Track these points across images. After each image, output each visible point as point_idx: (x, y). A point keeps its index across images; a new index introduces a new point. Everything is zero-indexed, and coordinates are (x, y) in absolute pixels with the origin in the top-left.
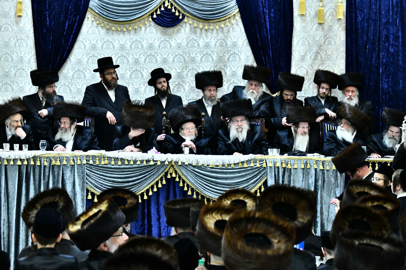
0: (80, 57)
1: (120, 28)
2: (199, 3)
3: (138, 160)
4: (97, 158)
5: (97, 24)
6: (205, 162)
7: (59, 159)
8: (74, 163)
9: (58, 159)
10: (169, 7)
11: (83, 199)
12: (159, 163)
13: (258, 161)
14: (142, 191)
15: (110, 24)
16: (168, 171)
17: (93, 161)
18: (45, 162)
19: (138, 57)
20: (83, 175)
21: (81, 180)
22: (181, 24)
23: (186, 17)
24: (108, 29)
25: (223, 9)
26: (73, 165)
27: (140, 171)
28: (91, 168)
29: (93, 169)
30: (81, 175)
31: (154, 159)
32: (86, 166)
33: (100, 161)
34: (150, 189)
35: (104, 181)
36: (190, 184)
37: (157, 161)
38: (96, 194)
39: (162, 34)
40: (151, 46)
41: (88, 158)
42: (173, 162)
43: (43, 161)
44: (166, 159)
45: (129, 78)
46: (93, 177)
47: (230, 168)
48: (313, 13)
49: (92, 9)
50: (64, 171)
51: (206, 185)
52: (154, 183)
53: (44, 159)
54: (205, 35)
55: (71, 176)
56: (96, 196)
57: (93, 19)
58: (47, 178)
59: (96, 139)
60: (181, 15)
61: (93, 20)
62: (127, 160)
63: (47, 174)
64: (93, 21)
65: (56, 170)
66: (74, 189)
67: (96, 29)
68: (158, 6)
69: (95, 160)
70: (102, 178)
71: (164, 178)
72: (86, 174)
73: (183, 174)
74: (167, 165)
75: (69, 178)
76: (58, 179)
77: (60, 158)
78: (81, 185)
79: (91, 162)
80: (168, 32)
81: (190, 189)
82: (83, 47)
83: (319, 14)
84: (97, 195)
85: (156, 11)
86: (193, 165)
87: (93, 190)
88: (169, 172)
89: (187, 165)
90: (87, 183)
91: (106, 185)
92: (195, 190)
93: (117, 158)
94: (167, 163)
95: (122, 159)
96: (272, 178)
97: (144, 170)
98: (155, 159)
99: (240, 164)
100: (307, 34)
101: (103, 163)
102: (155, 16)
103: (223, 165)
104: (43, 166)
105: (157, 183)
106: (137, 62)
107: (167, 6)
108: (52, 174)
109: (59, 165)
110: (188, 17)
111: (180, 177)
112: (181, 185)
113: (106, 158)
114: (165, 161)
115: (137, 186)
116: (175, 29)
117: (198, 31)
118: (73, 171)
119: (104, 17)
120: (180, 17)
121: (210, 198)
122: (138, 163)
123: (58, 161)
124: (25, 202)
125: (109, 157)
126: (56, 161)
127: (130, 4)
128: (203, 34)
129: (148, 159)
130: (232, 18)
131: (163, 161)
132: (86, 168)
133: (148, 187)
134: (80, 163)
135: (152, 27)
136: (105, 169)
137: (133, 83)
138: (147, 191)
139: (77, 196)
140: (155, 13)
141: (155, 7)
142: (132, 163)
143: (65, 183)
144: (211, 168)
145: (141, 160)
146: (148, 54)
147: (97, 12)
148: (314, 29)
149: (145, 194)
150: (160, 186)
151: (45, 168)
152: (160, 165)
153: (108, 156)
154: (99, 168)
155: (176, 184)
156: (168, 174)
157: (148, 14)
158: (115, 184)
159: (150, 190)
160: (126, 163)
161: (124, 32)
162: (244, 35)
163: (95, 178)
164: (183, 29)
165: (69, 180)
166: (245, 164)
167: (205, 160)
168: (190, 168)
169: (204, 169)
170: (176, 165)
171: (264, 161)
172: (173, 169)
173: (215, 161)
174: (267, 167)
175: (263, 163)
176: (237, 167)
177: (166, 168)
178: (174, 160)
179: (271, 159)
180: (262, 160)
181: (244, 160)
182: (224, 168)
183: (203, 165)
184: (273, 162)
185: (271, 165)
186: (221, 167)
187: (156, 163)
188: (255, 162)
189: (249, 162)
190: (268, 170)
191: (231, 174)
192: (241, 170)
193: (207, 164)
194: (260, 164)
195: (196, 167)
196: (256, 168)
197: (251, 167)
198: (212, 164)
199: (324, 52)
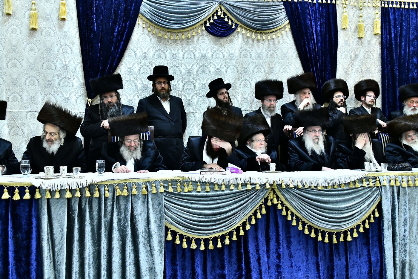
0: (131, 66)
1: (172, 36)
2: (252, 12)
3: (232, 184)
4: (179, 184)
5: (149, 31)
6: (313, 182)
7: (126, 187)
8: (148, 192)
9: (124, 187)
10: (222, 16)
11: (160, 242)
12: (258, 187)
13: (370, 180)
14: (238, 225)
15: (162, 32)
16: (268, 197)
17: (172, 187)
18: (107, 192)
19: (190, 67)
20: (160, 207)
21: (157, 215)
22: (234, 34)
23: (239, 27)
24: (159, 37)
25: (275, 20)
26: (146, 195)
27: (234, 198)
28: (170, 198)
29: (172, 198)
30: (157, 209)
32: (164, 195)
33: (183, 187)
34: (246, 221)
35: (188, 215)
36: (295, 212)
37: (255, 184)
38: (178, 233)
39: (215, 43)
40: (204, 57)
41: (166, 184)
42: (275, 184)
43: (103, 190)
44: (267, 181)
45: (181, 89)
46: (174, 210)
47: (340, 189)
48: (353, 28)
49: (142, 15)
50: (134, 204)
51: (313, 212)
52: (252, 214)
53: (105, 188)
54: (257, 46)
55: (144, 210)
56: (178, 236)
57: (144, 26)
58: (110, 214)
59: (160, 156)
60: (234, 24)
61: (145, 27)
62: (218, 185)
63: (109, 208)
64: (144, 28)
65: (122, 202)
66: (149, 229)
67: (147, 37)
68: (211, 15)
69: (175, 187)
70: (186, 210)
71: (263, 206)
72: (165, 207)
73: (287, 200)
74: (268, 189)
75: (141, 214)
76: (125, 215)
77: (128, 185)
78: (158, 222)
79: (171, 190)
80: (220, 42)
81: (294, 218)
82: (134, 56)
83: (358, 28)
84: (179, 235)
85: (209, 19)
86: (299, 188)
87: (173, 228)
88: (269, 198)
89: (291, 188)
90: (165, 219)
91: (191, 220)
92: (301, 219)
93: (205, 182)
94: (268, 186)
95: (211, 184)
96: (388, 200)
97: (239, 196)
98: (252, 182)
99: (352, 183)
100: (349, 48)
101: (186, 189)
102: (208, 25)
103: (333, 186)
104: (103, 198)
105: (255, 213)
106: (189, 72)
107: (220, 15)
108: (117, 208)
109: (127, 195)
110: (241, 26)
111: (282, 204)
112: (284, 213)
113: (191, 183)
114: (265, 184)
115: (231, 219)
116: (231, 37)
117: (250, 41)
118: (146, 203)
119: (155, 24)
120: (234, 27)
121: (319, 228)
122: (232, 187)
123: (125, 190)
124: (79, 250)
125: (194, 182)
126: (122, 190)
127: (184, 11)
128: (255, 45)
129: (244, 183)
130: (283, 29)
131: (263, 184)
132: (164, 197)
133: (244, 220)
134: (156, 192)
135: (204, 36)
136: (188, 198)
137: (186, 95)
138: (244, 224)
139: (153, 238)
140: (208, 22)
141: (208, 16)
142: (223, 188)
143: (136, 221)
144: (320, 190)
145: (235, 183)
146: (201, 65)
147: (149, 17)
148: (355, 43)
149: (241, 228)
150: (259, 216)
151: (107, 201)
152: (259, 189)
153: (192, 180)
154: (181, 197)
155: (278, 213)
156: (268, 200)
157: (201, 23)
158: (203, 218)
159: (248, 222)
160: (217, 188)
161: (176, 40)
162: (294, 47)
163: (176, 210)
164: (235, 40)
165: (141, 216)
166: (357, 183)
167: (312, 180)
168: (295, 191)
169: (311, 192)
170: (278, 188)
171: (378, 179)
172: (274, 194)
173: (324, 181)
174: (381, 186)
175: (376, 181)
176: (348, 188)
177: (267, 192)
178: (276, 182)
179: (384, 177)
180: (375, 177)
181: (356, 179)
182: (333, 189)
183: (309, 187)
184: (387, 180)
185: (385, 183)
186: (330, 188)
187: (254, 186)
188: (368, 180)
189: (361, 180)
190: (383, 190)
191: (341, 196)
192: (353, 190)
193: (314, 185)
194: (373, 183)
195: (302, 190)
196: (369, 187)
197: (364, 187)
198: (321, 185)
199: (364, 66)
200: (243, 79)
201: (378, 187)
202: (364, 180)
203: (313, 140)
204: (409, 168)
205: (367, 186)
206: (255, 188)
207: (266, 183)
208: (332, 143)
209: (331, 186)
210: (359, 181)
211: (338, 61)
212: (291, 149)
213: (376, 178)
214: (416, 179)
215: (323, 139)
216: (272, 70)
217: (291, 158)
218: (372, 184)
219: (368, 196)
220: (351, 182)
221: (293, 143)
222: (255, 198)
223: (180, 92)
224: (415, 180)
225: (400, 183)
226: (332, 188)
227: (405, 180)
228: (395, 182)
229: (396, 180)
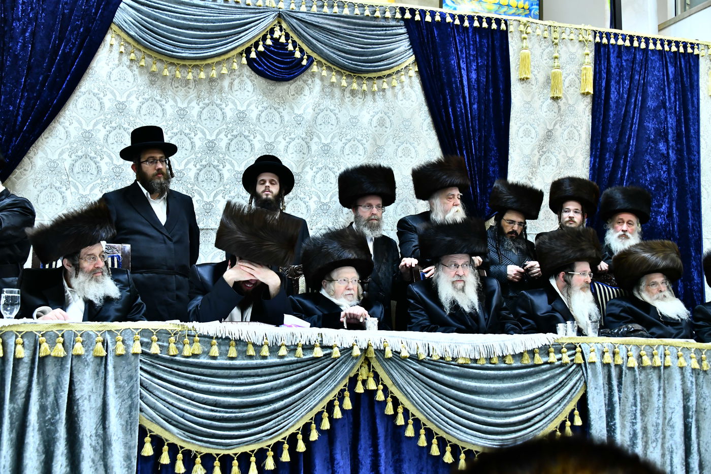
0: (90, 128)
1: (180, 72)
2: (341, 36)
3: (282, 345)
4: (173, 339)
5: (132, 60)
6: (448, 349)
7: (61, 340)
8: (107, 351)
9: (57, 340)
10: (283, 40)
11: (128, 458)
12: (336, 353)
13: (564, 350)
14: (293, 430)
15: (159, 64)
16: (357, 375)
17: (159, 345)
18: (19, 347)
19: (214, 137)
20: (130, 385)
21: (124, 400)
22: (304, 76)
23: (315, 63)
24: (153, 74)
25: (388, 54)
26: (102, 357)
27: (286, 374)
28: (154, 367)
29: (158, 368)
30: (124, 387)
31: (324, 342)
32: (141, 361)
33: (181, 346)
34: (311, 423)
35: (189, 403)
36: (412, 409)
37: (331, 348)
38: (167, 440)
39: (264, 93)
40: (241, 117)
41: (146, 337)
42: (372, 349)
43: (13, 343)
44: (355, 343)
45: (192, 180)
46: (161, 391)
47: (503, 365)
48: (541, 78)
49: (120, 27)
50: (75, 375)
51: (449, 409)
52: (324, 408)
53: (16, 338)
54: (350, 103)
55: (96, 389)
56: (166, 448)
57: (122, 49)
58: (23, 395)
59: (139, 300)
60: (305, 57)
61: (124, 51)
62: (254, 345)
63: (23, 383)
64: (121, 52)
65: (51, 370)
66: (105, 428)
67: (128, 71)
68: (261, 36)
69: (165, 344)
70: (186, 393)
71: (347, 393)
72: (141, 385)
73: (395, 383)
74: (357, 358)
75: (90, 396)
76: (56, 400)
77: (66, 335)
78: (126, 415)
79: (155, 349)
80: (277, 91)
81: (410, 421)
82: (98, 107)
83: (550, 81)
84: (168, 445)
85: (256, 45)
86: (421, 358)
87: (157, 431)
88: (360, 378)
89: (404, 359)
90: (141, 410)
91: (195, 415)
92: (424, 425)
93: (227, 338)
94: (356, 352)
95: (239, 342)
96: (598, 391)
97: (298, 371)
98: (325, 343)
99: (526, 356)
100: (532, 117)
101: (187, 351)
102: (253, 55)
103: (489, 359)
104: (11, 359)
105: (330, 407)
106: (211, 147)
107: (278, 37)
108: (38, 383)
109: (62, 356)
110: (319, 63)
111: (386, 390)
112: (389, 410)
113: (197, 338)
114: (352, 348)
115: (278, 416)
116: (299, 82)
117: (337, 92)
118: (102, 375)
119: (146, 47)
120: (304, 62)
121: (460, 444)
122: (283, 351)
123: (60, 346)
125: (205, 336)
126: (53, 345)
127: (205, 24)
128: (347, 100)
129: (308, 343)
130: (403, 73)
131: (347, 348)
132: (140, 365)
133: (307, 420)
134: (124, 352)
135: (245, 77)
136: (190, 369)
137: (202, 192)
138: (306, 430)
139: (112, 448)
140: (253, 49)
141: (254, 37)
142: (265, 351)
143: (79, 411)
144: (462, 366)
145: (290, 344)
146: (235, 133)
147: (132, 33)
148: (545, 108)
149: (300, 437)
150: (338, 414)
151: (18, 367)
152: (338, 358)
153: (201, 332)
154: (176, 367)
155: (377, 410)
156: (356, 381)
157: (239, 50)
158: (220, 412)
159: (314, 426)
160: (251, 351)
161: (187, 82)
162: (425, 108)
163: (165, 393)
164: (307, 88)
165: (89, 400)
166: (537, 355)
167: (447, 345)
168: (412, 366)
169: (446, 370)
170: (377, 357)
171: (578, 349)
172: (369, 369)
173: (470, 348)
174: (585, 363)
175: (576, 353)
176: (519, 364)
177: (354, 365)
178: (373, 345)
179: (591, 345)
180: (573, 346)
181: (535, 346)
182: (490, 365)
183: (442, 358)
184: (596, 351)
185: (592, 357)
186: (482, 362)
187: (328, 351)
188: (559, 351)
189: (545, 350)
190: (589, 371)
191: (505, 381)
192: (528, 370)
193: (451, 356)
194: (569, 356)
195: (427, 365)
196: (561, 365)
197: (551, 363)
198: (464, 356)
199: (563, 153)
201: (579, 365)
202: (552, 349)
203: (453, 282)
204: (642, 332)
205: (559, 363)
206: (330, 354)
207: (353, 345)
209: (486, 359)
210: (542, 352)
211: (511, 141)
212: (412, 301)
213: (575, 348)
214: (654, 352)
216: (380, 150)
217: (413, 320)
218: (566, 359)
219: (560, 383)
220: (526, 353)
221: (415, 289)
222: (330, 376)
223: (189, 186)
224: (653, 356)
225: (623, 358)
226: (487, 363)
227: (633, 353)
228: (614, 357)
229: (614, 354)
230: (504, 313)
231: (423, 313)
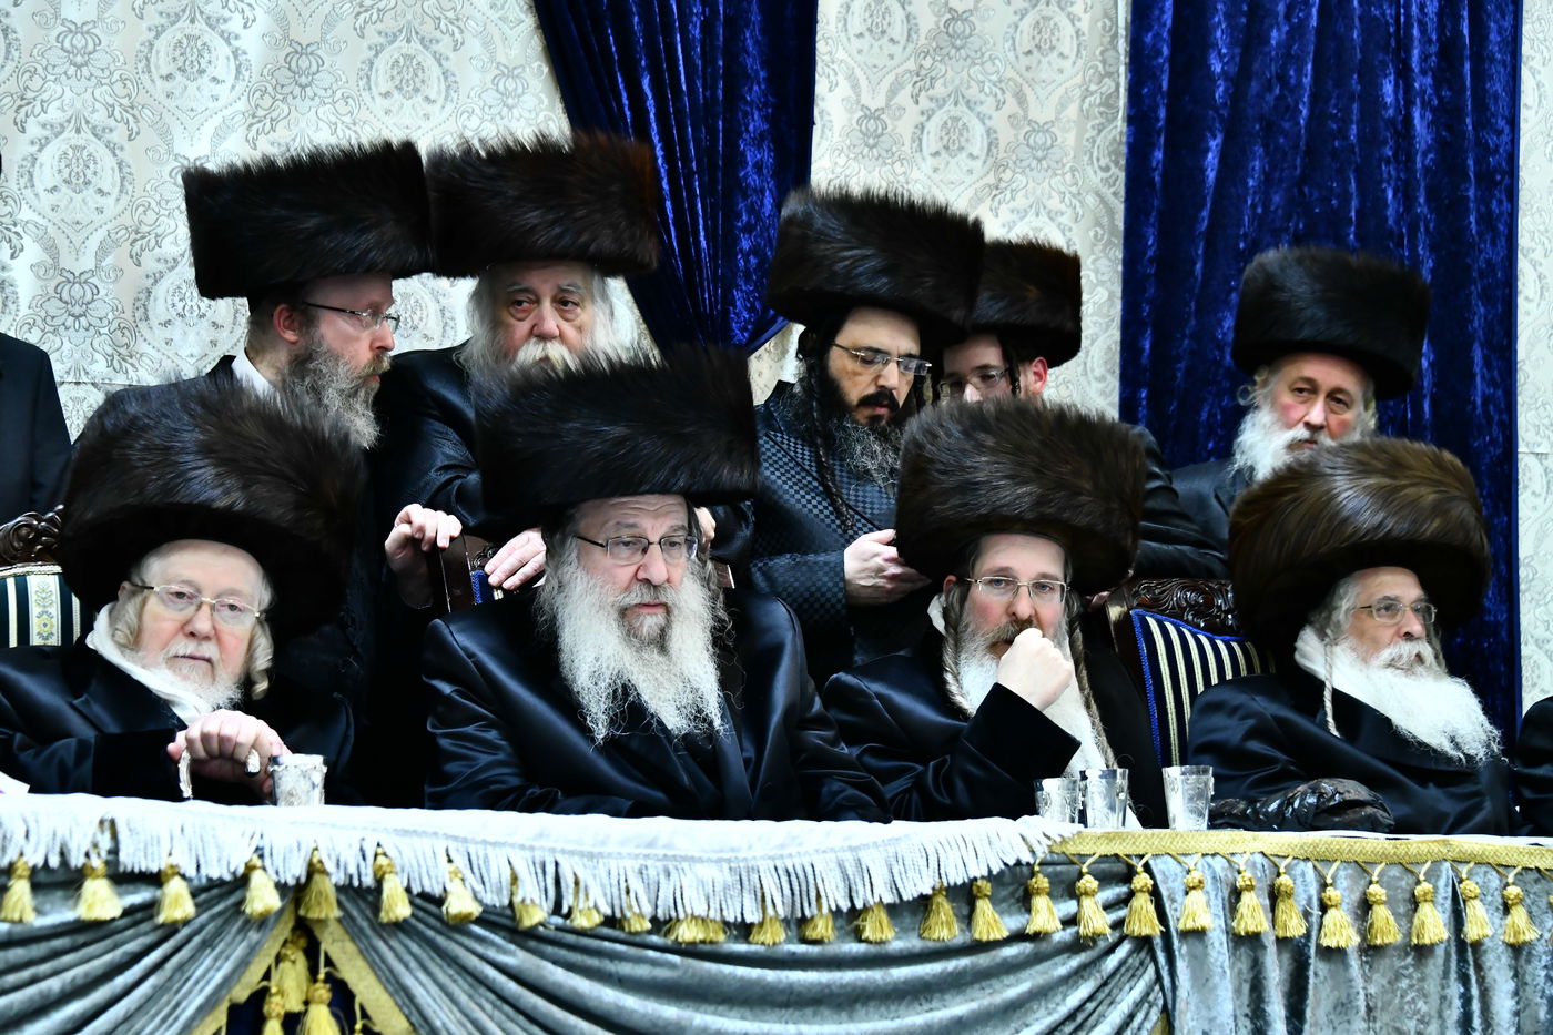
6: (637, 886)
12: (177, 903)
13: (1089, 882)
16: (260, 996)
31: (123, 857)
37: (155, 879)
42: (327, 886)
44: (258, 862)
47: (854, 948)
74: (263, 922)
86: (527, 922)
88: (276, 1007)
89: (459, 926)
94: (263, 897)
98: (130, 859)
99: (945, 909)
103: (799, 924)
114: (242, 882)
129: (54, 862)
131: (221, 883)
144: (690, 951)
152: (186, 922)
156: (262, 1021)
166: (984, 906)
167: (631, 866)
168: (492, 953)
169: (626, 969)
170: (346, 921)
171: (1142, 880)
172: (313, 971)
173: (723, 876)
174: (1166, 936)
175: (1131, 894)
176: (912, 943)
177: (253, 951)
178: (330, 866)
179: (1190, 862)
180: (1120, 868)
181: (976, 870)
182: (802, 949)
183: (610, 921)
184: (1208, 885)
185: (1199, 911)
186: (774, 937)
187: (140, 896)
188: (1067, 888)
189: (1015, 885)
190: (1181, 965)
191: (861, 1011)
192: (951, 965)
193: (648, 910)
194: (1108, 907)
195: (549, 949)
196: (1077, 945)
197: (1036, 937)
198: (700, 910)
199: (1011, 105)
200: (54, 114)
201: (1144, 943)
202: (1042, 882)
203: (624, 613)
204: (1369, 810)
205: (1063, 936)
206: (150, 908)
207: (250, 868)
208: (776, 651)
209: (786, 922)
210: (1004, 893)
212: (447, 689)
213: (1128, 875)
214: (1419, 890)
215: (706, 615)
216: (304, 63)
217: (452, 767)
218: (1096, 919)
219: (1072, 1016)
220: (941, 899)
221: (462, 639)
222: (149, 1000)
224: (1414, 903)
225: (1306, 915)
226: (789, 941)
227: (1342, 893)
228: (1273, 908)
229: (1274, 896)
230: (815, 737)
231: (492, 735)
